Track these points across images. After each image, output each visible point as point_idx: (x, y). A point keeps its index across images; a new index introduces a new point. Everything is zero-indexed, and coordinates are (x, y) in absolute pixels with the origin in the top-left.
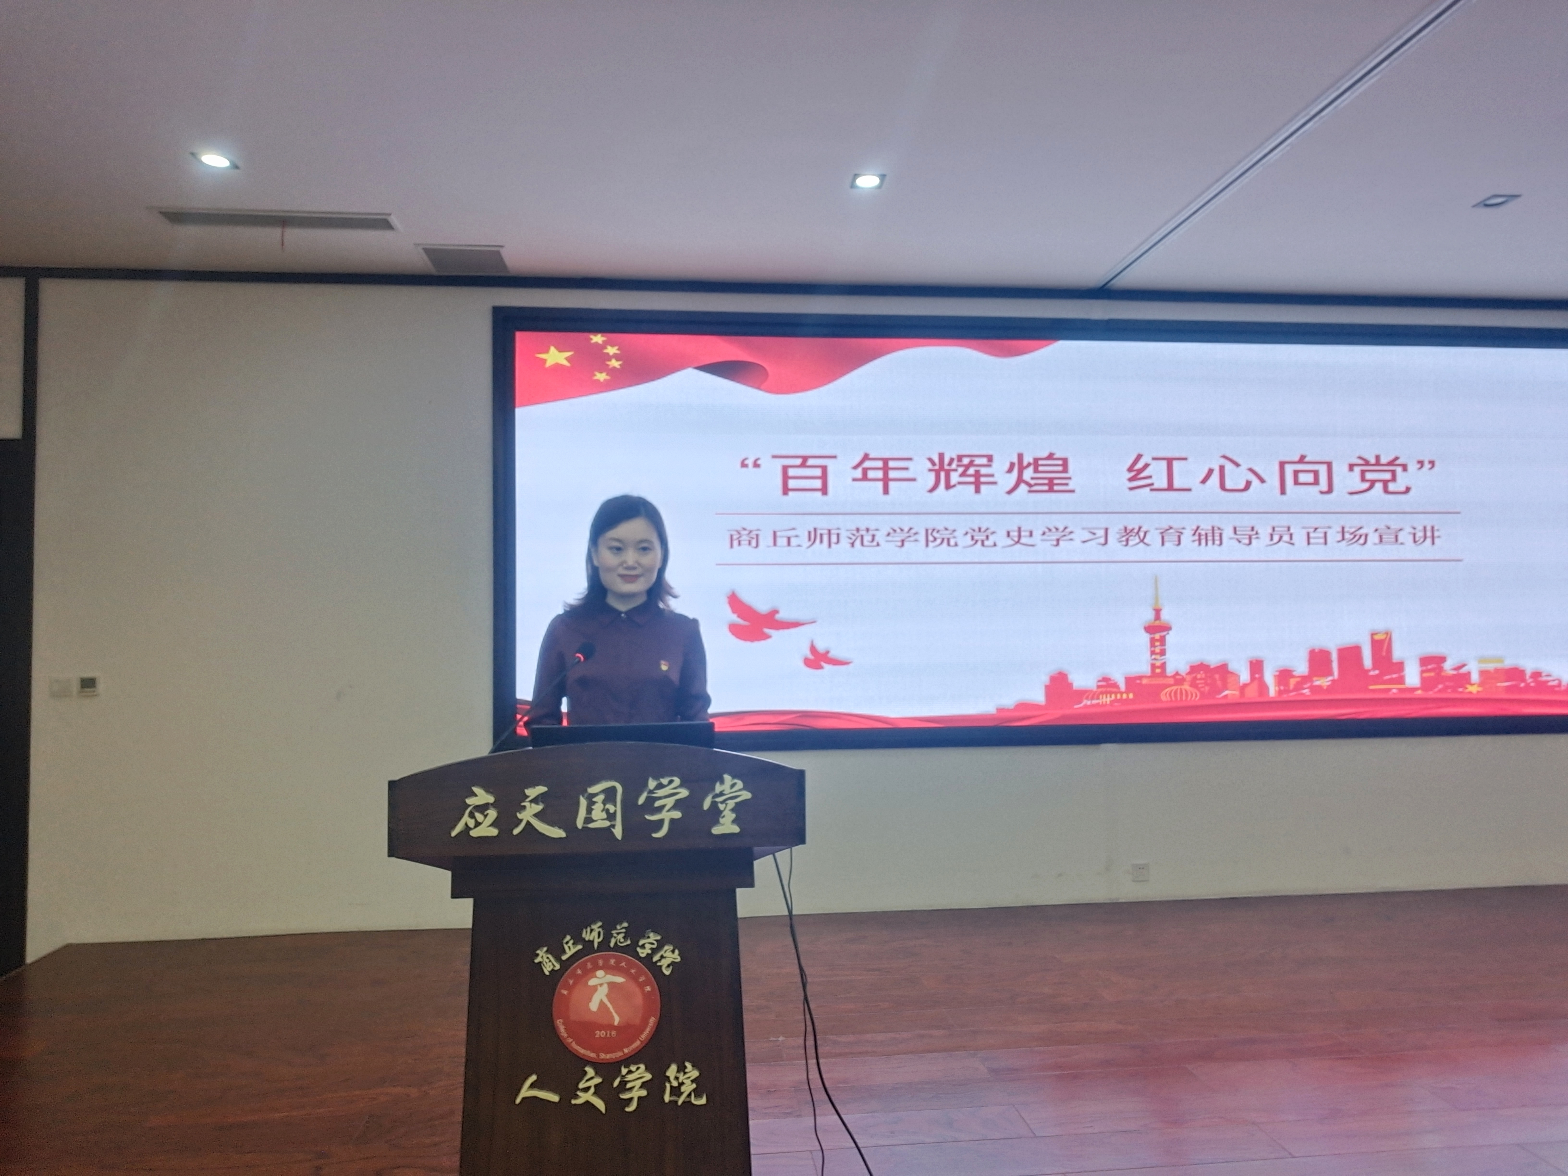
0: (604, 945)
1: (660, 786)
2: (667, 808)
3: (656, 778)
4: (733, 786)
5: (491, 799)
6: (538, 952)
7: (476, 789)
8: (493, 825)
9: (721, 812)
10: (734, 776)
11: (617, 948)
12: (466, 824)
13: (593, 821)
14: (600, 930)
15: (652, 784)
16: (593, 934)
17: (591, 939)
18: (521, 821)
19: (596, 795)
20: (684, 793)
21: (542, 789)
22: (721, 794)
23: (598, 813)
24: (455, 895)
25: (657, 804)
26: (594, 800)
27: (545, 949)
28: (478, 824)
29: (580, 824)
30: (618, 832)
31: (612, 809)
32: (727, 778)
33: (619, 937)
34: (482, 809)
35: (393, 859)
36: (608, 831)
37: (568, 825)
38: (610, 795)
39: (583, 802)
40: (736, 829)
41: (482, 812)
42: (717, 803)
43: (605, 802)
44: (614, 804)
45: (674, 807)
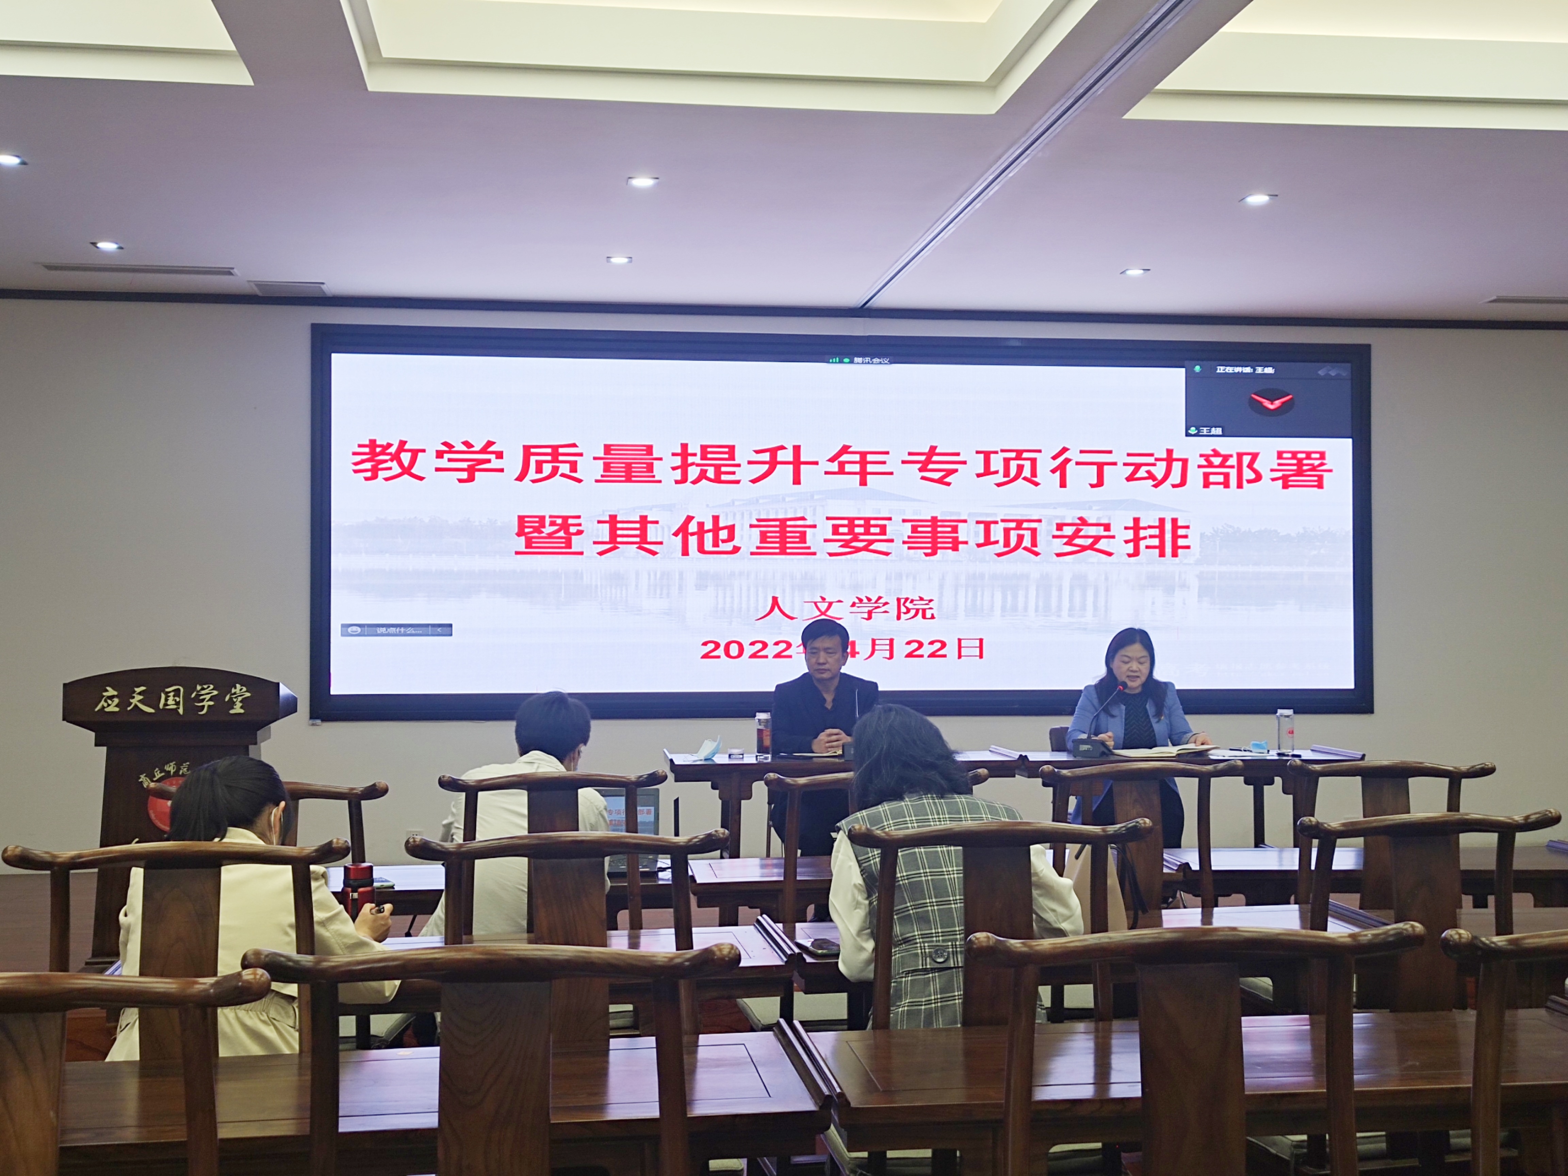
0: (176, 774)
1: (203, 689)
2: (206, 700)
3: (201, 685)
4: (241, 690)
5: (115, 693)
6: (141, 776)
7: (108, 688)
8: (116, 706)
9: (234, 702)
10: (242, 686)
12: (103, 705)
13: (168, 705)
14: (175, 766)
15: (199, 688)
16: (171, 768)
17: (169, 770)
18: (132, 703)
19: (170, 692)
20: (215, 693)
21: (143, 688)
22: (235, 693)
23: (171, 701)
24: (96, 745)
25: (202, 697)
26: (169, 695)
27: (145, 775)
28: (109, 705)
29: (161, 706)
30: (181, 711)
31: (178, 699)
32: (238, 686)
33: (184, 770)
34: (111, 698)
35: (65, 722)
36: (176, 710)
37: (155, 706)
38: (177, 693)
39: (163, 696)
40: (242, 711)
41: (111, 700)
42: (232, 698)
43: (174, 696)
44: (179, 697)
45: (210, 700)
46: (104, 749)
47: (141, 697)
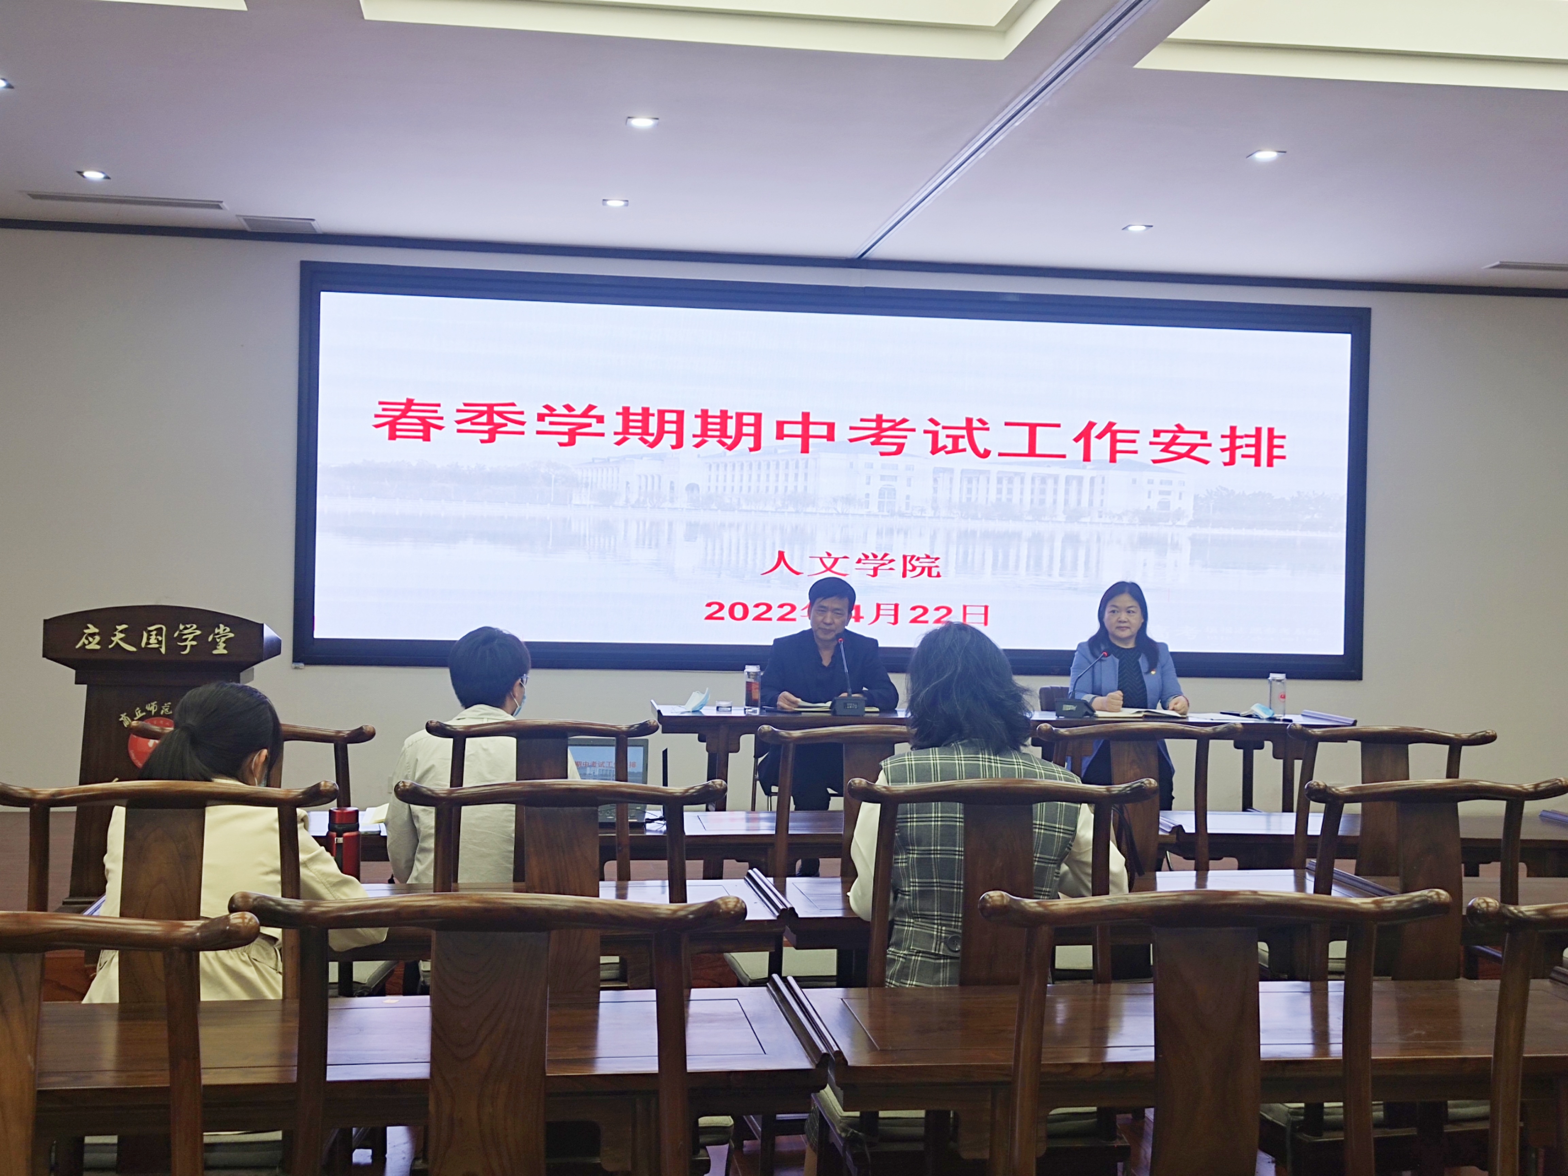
0: (157, 714)
1: (186, 628)
2: (189, 639)
3: (183, 624)
4: (225, 630)
5: (97, 630)
6: (122, 715)
7: (90, 626)
8: (98, 644)
9: (217, 643)
10: (225, 626)
11: (165, 716)
12: (84, 643)
13: (150, 644)
14: (156, 706)
15: (182, 627)
16: (152, 708)
17: (151, 709)
18: (113, 641)
19: (152, 631)
20: (198, 632)
21: (124, 626)
22: (218, 634)
23: (153, 640)
24: (76, 683)
25: (184, 637)
26: (151, 633)
27: (125, 714)
28: (90, 643)
29: (143, 645)
30: (163, 650)
31: (160, 638)
32: (222, 626)
33: (165, 710)
34: (92, 635)
35: (45, 659)
36: (158, 649)
37: (137, 645)
38: (159, 632)
39: (145, 635)
40: (225, 652)
41: (92, 637)
42: (215, 638)
43: (156, 635)
44: (161, 636)
45: (193, 640)
46: (84, 687)
47: (123, 635)
